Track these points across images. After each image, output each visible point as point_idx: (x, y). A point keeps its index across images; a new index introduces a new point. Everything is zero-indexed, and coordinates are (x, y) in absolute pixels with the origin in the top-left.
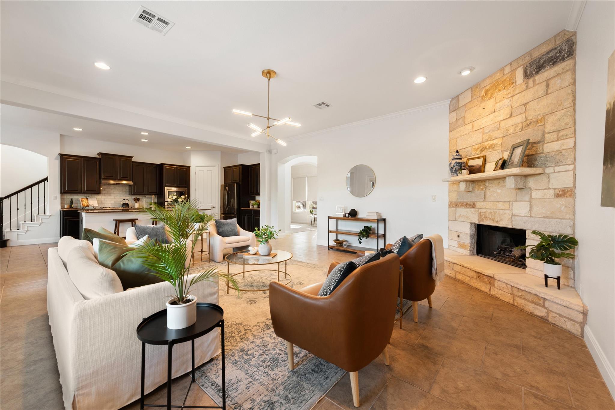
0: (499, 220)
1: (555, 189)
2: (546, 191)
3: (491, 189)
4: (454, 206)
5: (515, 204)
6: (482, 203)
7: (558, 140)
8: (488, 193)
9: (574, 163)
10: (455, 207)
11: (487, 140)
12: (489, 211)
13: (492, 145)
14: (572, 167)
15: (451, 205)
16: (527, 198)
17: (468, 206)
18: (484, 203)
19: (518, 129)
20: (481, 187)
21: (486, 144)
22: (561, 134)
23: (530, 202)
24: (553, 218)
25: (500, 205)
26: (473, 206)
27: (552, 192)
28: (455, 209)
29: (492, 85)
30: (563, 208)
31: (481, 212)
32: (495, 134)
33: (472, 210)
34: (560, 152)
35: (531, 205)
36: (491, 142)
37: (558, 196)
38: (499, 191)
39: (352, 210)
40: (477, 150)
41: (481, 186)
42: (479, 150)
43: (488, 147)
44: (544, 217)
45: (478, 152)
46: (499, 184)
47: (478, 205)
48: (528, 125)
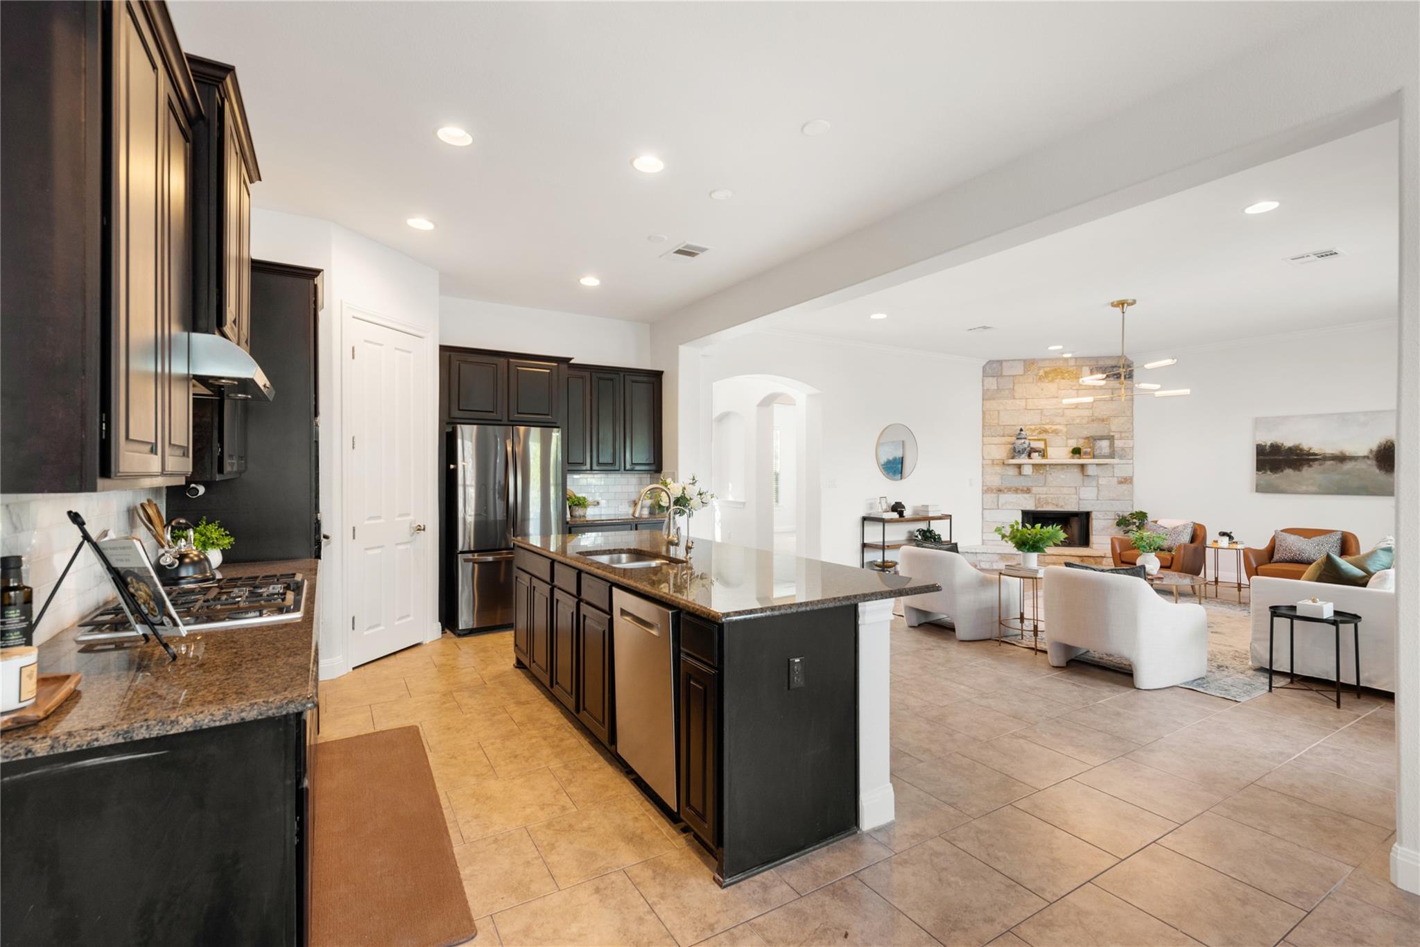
0: (1063, 504)
1: (1117, 477)
2: (1111, 478)
3: (1053, 474)
4: (994, 491)
5: (1082, 489)
6: (1041, 488)
7: (1120, 439)
8: (1050, 478)
9: (1132, 459)
10: (996, 493)
11: (1048, 424)
12: (1052, 496)
13: (1056, 430)
14: (1131, 461)
15: (987, 490)
16: (1094, 484)
17: (1019, 491)
18: (1044, 489)
19: (1085, 421)
20: (1041, 472)
21: (1047, 427)
22: (1123, 435)
23: (1098, 488)
24: (1117, 500)
25: (1065, 490)
26: (1028, 491)
27: (1116, 479)
28: (996, 495)
29: (1053, 368)
30: (1126, 492)
31: (1040, 498)
32: (1058, 420)
33: (1027, 496)
34: (1123, 449)
35: (1098, 490)
36: (1054, 427)
37: (1120, 483)
38: (1063, 476)
39: (896, 503)
40: (1034, 431)
41: (1040, 470)
42: (1037, 432)
43: (1050, 431)
44: (1110, 500)
45: (1034, 434)
46: (1063, 469)
47: (1034, 490)
48: (1093, 421)
